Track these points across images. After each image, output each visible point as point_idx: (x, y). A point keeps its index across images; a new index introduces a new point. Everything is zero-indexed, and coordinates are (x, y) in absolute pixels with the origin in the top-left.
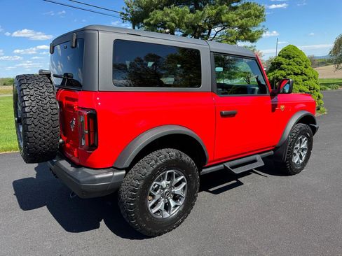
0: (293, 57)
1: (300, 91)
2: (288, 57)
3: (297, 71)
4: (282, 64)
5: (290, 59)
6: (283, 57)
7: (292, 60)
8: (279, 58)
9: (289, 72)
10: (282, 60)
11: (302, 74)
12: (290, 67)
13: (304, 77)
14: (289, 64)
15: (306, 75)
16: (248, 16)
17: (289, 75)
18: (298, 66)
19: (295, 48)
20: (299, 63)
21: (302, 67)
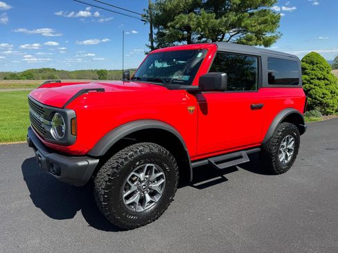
0: (317, 63)
1: (323, 94)
2: (312, 63)
3: (320, 76)
4: (306, 69)
5: (314, 64)
6: (307, 63)
7: (315, 66)
8: (304, 63)
9: (313, 77)
10: (307, 65)
11: (324, 79)
12: (314, 72)
13: (326, 81)
14: (313, 70)
15: (328, 80)
16: (265, 22)
17: (313, 79)
18: (321, 72)
19: (317, 55)
20: (322, 69)
21: (325, 73)
